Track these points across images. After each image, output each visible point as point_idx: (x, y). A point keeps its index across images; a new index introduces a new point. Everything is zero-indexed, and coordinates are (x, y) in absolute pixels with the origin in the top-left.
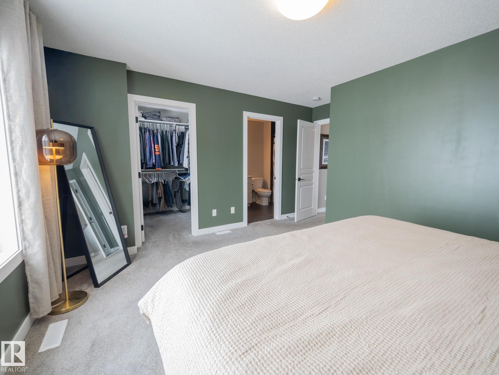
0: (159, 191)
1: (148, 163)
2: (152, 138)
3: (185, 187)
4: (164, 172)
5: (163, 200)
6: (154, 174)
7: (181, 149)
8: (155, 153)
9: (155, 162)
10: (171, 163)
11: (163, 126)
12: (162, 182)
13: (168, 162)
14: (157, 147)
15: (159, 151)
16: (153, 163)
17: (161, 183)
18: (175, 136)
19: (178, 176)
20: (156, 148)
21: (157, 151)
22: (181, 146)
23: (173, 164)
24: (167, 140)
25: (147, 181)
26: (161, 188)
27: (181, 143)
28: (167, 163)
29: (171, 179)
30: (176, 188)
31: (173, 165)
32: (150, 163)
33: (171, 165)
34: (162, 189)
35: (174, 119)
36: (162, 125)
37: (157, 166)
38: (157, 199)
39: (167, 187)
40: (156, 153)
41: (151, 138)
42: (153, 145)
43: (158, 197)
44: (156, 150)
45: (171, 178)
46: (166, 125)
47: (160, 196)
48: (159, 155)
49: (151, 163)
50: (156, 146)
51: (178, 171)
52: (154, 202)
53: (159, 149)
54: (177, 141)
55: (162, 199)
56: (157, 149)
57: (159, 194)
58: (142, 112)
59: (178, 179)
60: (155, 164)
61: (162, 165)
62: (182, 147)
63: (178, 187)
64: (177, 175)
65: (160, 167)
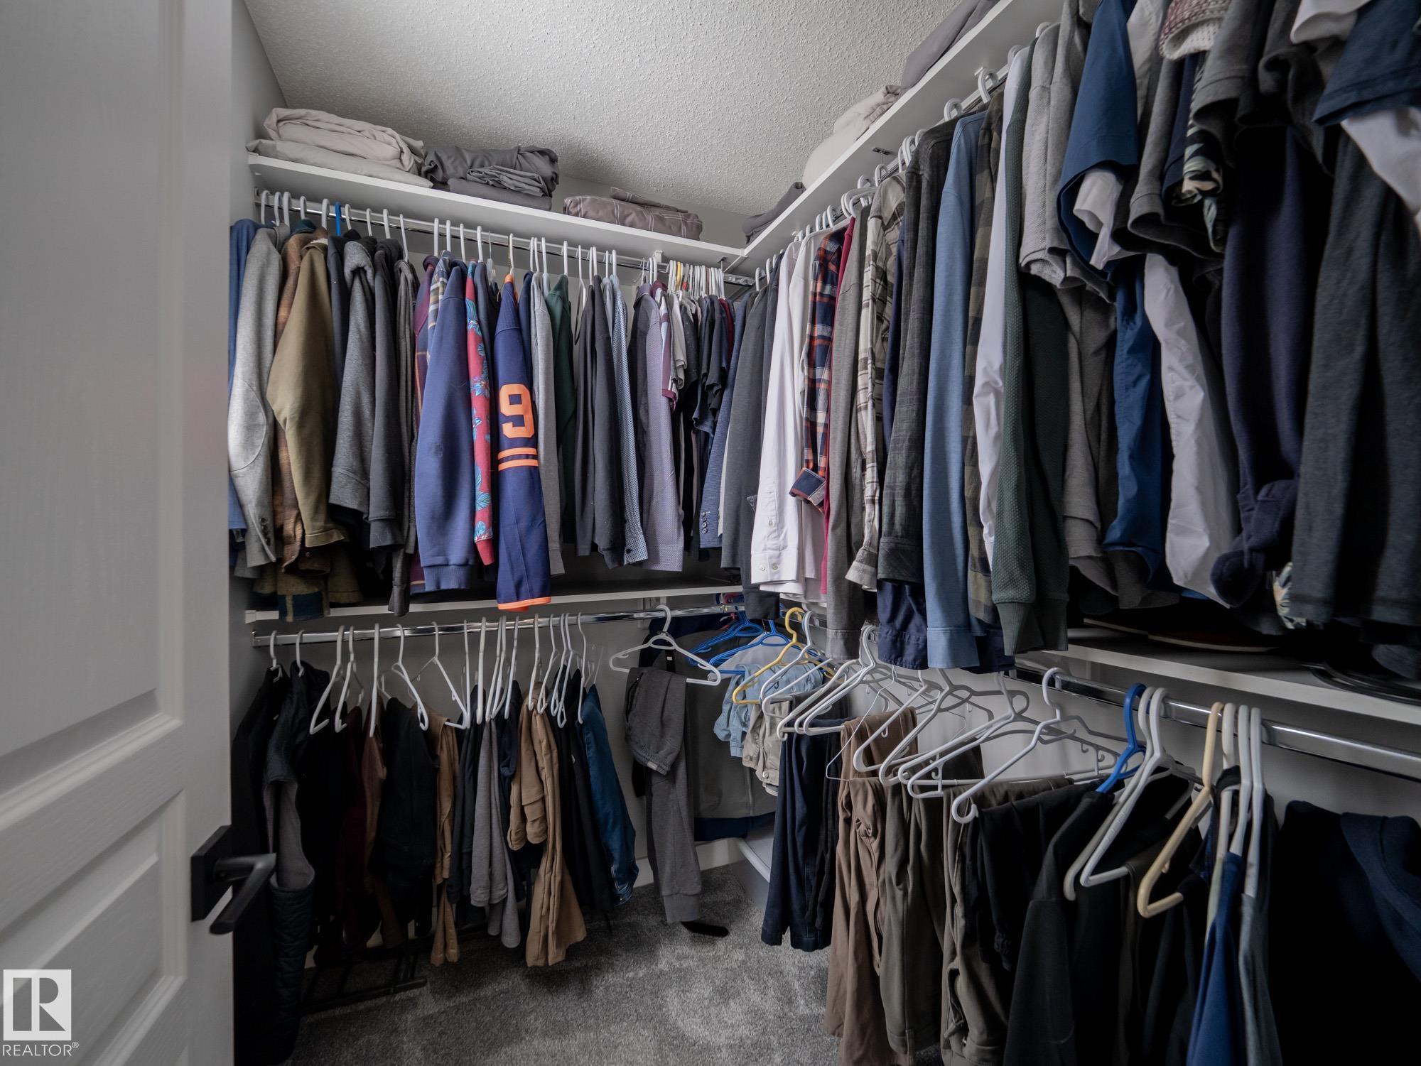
0: (526, 792)
1: (426, 557)
2: (472, 324)
3: (720, 732)
4: (566, 620)
5: (549, 876)
6: (491, 636)
7: (706, 428)
8: (494, 462)
9: (494, 542)
10: (630, 543)
11: (572, 257)
12: (548, 717)
13: (602, 541)
14: (515, 399)
15: (533, 441)
16: (473, 547)
17: (538, 726)
18: (668, 317)
19: (675, 647)
20: (506, 408)
21: (514, 443)
22: (713, 402)
23: (641, 554)
24: (599, 346)
25: (421, 709)
26: (544, 763)
27: (712, 378)
28: (594, 547)
29: (619, 663)
30: (658, 749)
31: (640, 563)
32: (443, 552)
33: (627, 559)
34: (545, 773)
35: (657, 212)
36: (565, 249)
37: (505, 580)
38: (503, 866)
39: (590, 753)
40: (505, 454)
41: (466, 324)
42: (478, 387)
43: (515, 847)
44: (508, 430)
45: (620, 655)
46: (593, 253)
47: (533, 839)
48: (534, 473)
49: (457, 553)
50: (505, 392)
51: (673, 603)
52: (478, 897)
53: (528, 418)
54: (681, 357)
55: (545, 863)
56: (518, 421)
57: (523, 818)
58: (419, 144)
59: (671, 667)
60: (487, 560)
61: (558, 567)
62: (715, 412)
63: (672, 743)
64: (663, 636)
65: (537, 583)
